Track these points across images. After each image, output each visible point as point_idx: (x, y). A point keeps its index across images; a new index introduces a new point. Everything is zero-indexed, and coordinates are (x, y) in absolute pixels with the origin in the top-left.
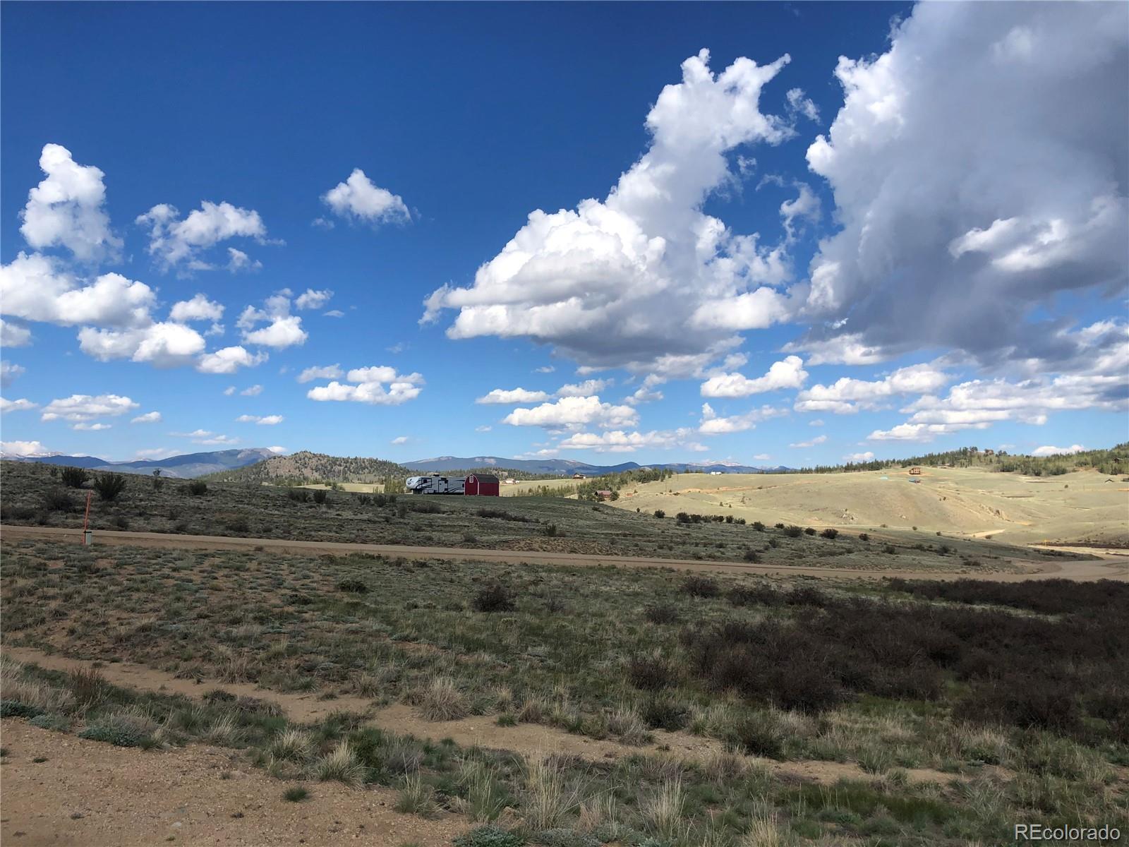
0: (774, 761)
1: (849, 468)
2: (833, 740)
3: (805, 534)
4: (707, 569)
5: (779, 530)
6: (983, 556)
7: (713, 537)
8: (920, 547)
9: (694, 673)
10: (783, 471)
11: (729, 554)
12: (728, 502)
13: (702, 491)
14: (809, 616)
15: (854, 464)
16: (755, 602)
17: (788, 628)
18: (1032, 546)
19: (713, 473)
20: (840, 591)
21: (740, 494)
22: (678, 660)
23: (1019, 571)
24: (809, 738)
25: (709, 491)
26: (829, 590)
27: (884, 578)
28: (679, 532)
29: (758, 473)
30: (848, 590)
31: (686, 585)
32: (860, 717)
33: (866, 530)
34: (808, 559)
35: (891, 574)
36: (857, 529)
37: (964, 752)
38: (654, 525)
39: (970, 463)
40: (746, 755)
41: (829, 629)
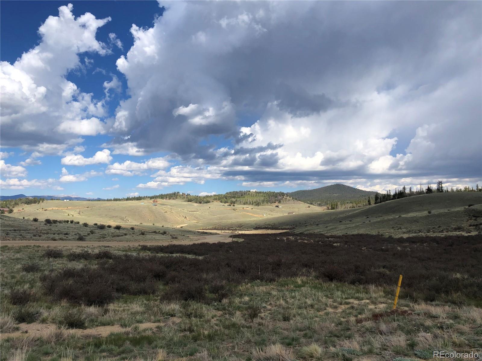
0: (81, 330)
1: (128, 199)
2: (109, 316)
3: (107, 228)
4: (58, 245)
5: (95, 226)
6: (179, 235)
7: (63, 230)
8: (155, 232)
9: (45, 294)
10: (99, 200)
11: (70, 238)
12: (72, 214)
13: (59, 209)
14: (105, 263)
15: (130, 198)
16: (81, 259)
17: (94, 270)
18: (197, 230)
19: (65, 200)
20: (120, 252)
21: (78, 210)
22: (38, 289)
23: (191, 240)
24: (99, 317)
25: (62, 209)
26: (115, 252)
27: (139, 245)
28: (46, 228)
29: (87, 201)
30: (123, 251)
31: (46, 253)
32: (123, 305)
33: (133, 225)
34: (107, 239)
35: (142, 243)
36: (130, 225)
37: (163, 314)
38: (32, 225)
39: (177, 198)
40: (67, 329)
41: (113, 268)
